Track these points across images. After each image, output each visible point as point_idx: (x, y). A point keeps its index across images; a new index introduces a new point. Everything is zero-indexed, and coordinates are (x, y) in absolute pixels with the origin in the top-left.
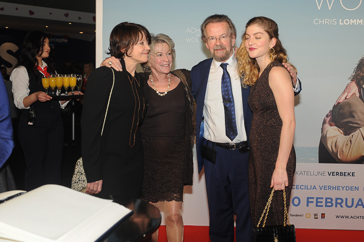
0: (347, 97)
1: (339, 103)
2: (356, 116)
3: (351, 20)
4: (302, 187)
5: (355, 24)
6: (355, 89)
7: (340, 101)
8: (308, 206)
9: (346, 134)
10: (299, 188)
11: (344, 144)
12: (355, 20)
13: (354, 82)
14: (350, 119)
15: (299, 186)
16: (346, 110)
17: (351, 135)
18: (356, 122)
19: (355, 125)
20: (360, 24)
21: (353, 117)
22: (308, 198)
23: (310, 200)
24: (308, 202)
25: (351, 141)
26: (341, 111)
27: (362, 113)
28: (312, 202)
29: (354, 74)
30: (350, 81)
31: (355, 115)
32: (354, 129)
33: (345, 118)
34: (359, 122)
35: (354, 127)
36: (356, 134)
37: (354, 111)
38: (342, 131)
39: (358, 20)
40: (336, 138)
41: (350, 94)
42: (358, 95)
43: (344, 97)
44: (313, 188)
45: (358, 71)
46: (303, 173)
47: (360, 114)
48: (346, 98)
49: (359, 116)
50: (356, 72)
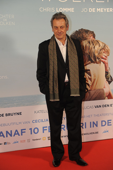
3: (64, 9)
4: (39, 121)
5: (66, 11)
8: (43, 132)
10: (38, 122)
12: (66, 9)
15: (37, 121)
20: (69, 11)
22: (43, 128)
23: (45, 129)
24: (44, 130)
28: (46, 130)
39: (68, 9)
44: (46, 121)
46: (39, 111)
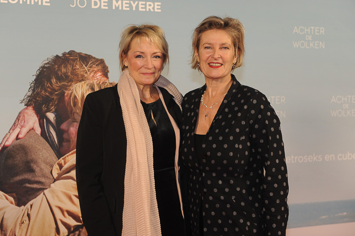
0: (20, 136)
1: (5, 147)
2: (37, 169)
6: (32, 120)
7: (7, 143)
9: (20, 202)
11: (16, 221)
13: (31, 108)
14: (27, 176)
16: (19, 159)
17: (28, 205)
18: (37, 179)
19: (35, 186)
21: (32, 171)
25: (28, 215)
26: (10, 162)
27: (47, 164)
29: (30, 93)
30: (23, 106)
31: (35, 167)
32: (34, 193)
33: (17, 174)
34: (43, 180)
35: (33, 189)
36: (38, 201)
37: (32, 161)
38: (12, 199)
40: (2, 212)
41: (25, 131)
42: (38, 131)
43: (14, 136)
45: (38, 87)
47: (43, 166)
48: (17, 138)
49: (41, 169)
50: (34, 91)
